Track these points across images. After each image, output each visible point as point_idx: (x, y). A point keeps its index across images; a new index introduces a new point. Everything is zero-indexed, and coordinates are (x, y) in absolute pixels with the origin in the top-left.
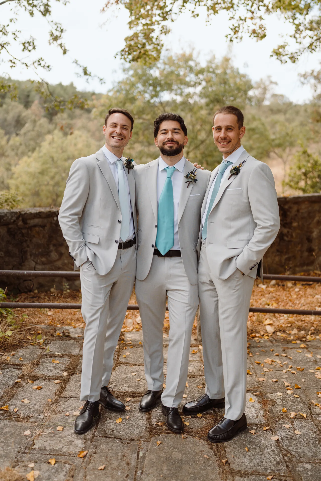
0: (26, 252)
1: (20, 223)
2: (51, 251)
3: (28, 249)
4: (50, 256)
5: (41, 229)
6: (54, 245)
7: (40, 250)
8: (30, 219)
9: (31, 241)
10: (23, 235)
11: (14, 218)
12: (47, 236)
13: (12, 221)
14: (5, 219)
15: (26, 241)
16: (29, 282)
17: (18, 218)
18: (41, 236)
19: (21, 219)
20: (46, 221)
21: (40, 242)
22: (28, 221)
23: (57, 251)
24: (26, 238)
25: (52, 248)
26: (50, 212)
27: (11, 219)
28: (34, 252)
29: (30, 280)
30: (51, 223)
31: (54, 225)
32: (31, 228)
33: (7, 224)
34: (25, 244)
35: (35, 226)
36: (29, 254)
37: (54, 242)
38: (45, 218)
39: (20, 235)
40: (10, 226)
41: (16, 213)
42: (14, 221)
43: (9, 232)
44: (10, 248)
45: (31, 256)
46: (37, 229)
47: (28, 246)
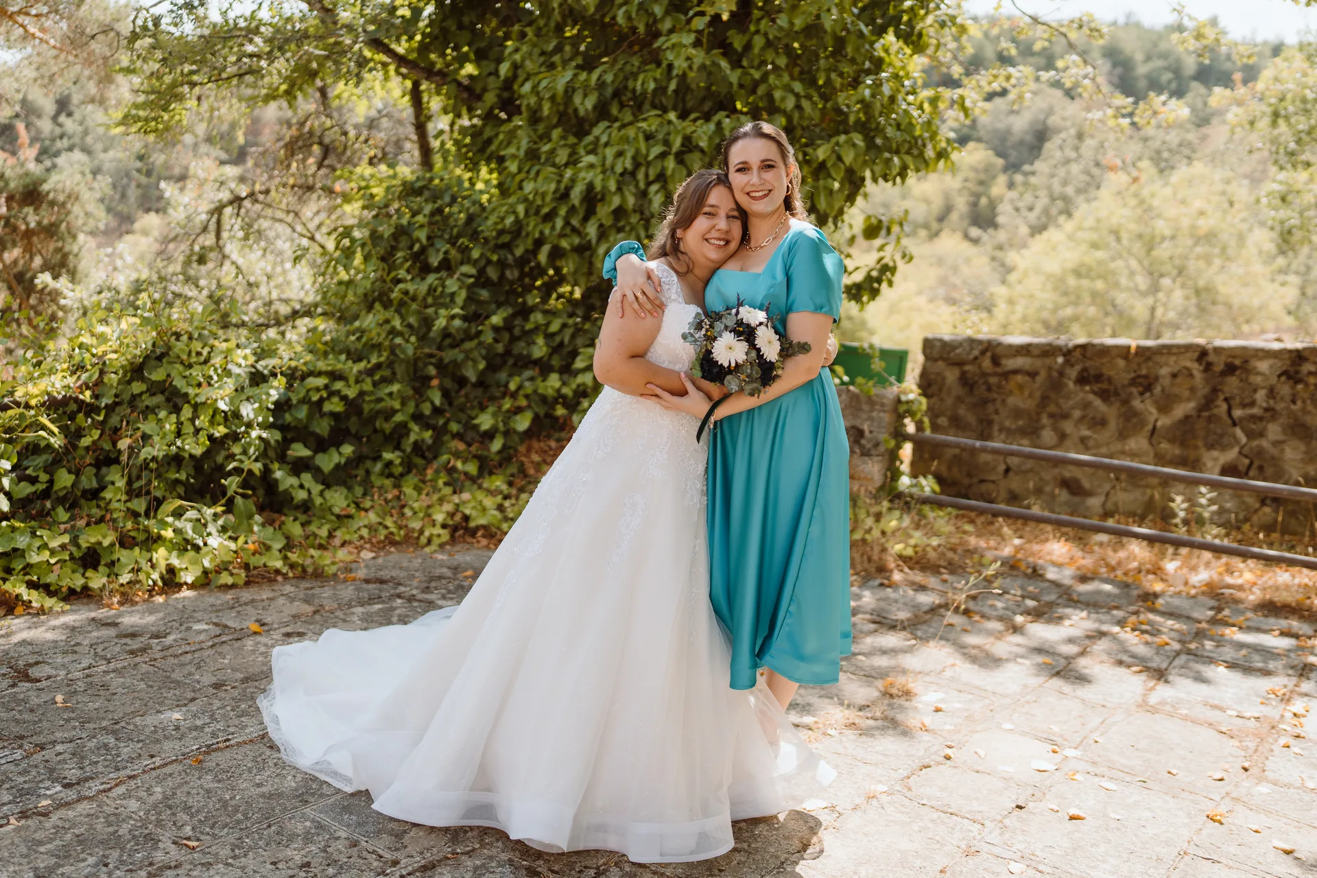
0: (990, 423)
1: (987, 363)
2: (1043, 427)
3: (996, 417)
4: (1039, 437)
5: (1027, 378)
6: (1052, 416)
7: (1021, 423)
8: (1008, 356)
9: (1004, 401)
10: (989, 389)
11: (976, 353)
12: (1038, 394)
13: (971, 357)
14: (958, 351)
15: (994, 400)
16: (991, 486)
17: (983, 353)
18: (1027, 393)
19: (989, 354)
20: (1039, 363)
21: (1022, 405)
22: (1004, 362)
23: (1055, 429)
24: (995, 395)
25: (1045, 420)
26: (1050, 345)
27: (969, 353)
28: (1007, 423)
29: (993, 482)
30: (1050, 368)
31: (1055, 374)
32: (1006, 375)
33: (960, 364)
34: (990, 408)
35: (1016, 372)
36: (996, 427)
37: (1052, 408)
38: (1038, 356)
39: (984, 387)
40: (967, 368)
41: (980, 342)
42: (976, 358)
43: (964, 380)
44: (962, 411)
45: (1000, 430)
46: (1019, 378)
47: (997, 412)
